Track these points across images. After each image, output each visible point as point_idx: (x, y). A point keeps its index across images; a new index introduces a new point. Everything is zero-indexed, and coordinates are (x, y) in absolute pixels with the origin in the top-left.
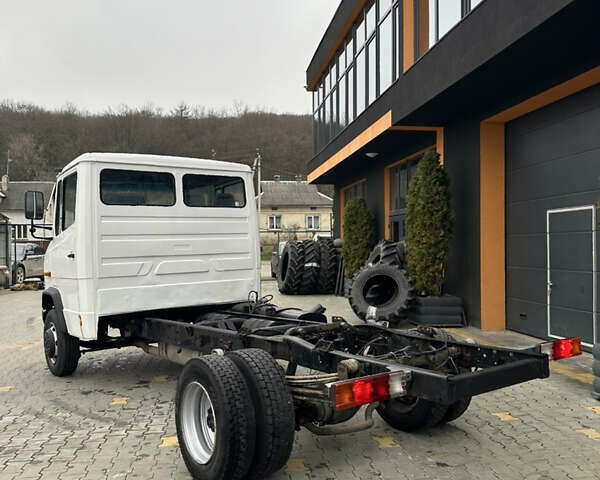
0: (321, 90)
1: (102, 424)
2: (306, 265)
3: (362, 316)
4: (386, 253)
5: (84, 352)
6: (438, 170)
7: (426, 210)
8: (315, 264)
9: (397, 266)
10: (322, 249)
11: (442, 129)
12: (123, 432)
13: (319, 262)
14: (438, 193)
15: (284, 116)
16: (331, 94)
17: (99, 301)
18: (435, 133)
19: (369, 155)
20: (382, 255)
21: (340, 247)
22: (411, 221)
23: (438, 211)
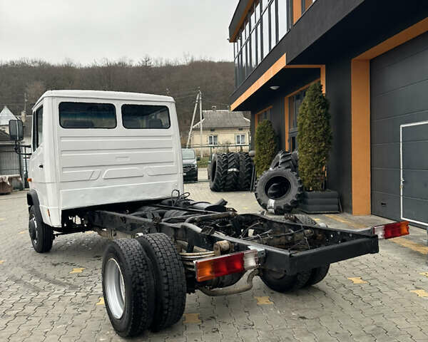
0: (239, 41)
1: (59, 288)
2: (229, 170)
3: (264, 206)
4: (283, 160)
5: (57, 235)
6: (320, 97)
7: (311, 127)
8: (235, 170)
9: (290, 170)
10: (240, 158)
11: (324, 66)
12: (73, 294)
13: (238, 168)
14: (320, 115)
15: (220, 63)
16: (246, 44)
17: (61, 199)
18: (320, 69)
19: (272, 88)
20: (280, 161)
21: (253, 156)
22: (301, 136)
23: (320, 128)
